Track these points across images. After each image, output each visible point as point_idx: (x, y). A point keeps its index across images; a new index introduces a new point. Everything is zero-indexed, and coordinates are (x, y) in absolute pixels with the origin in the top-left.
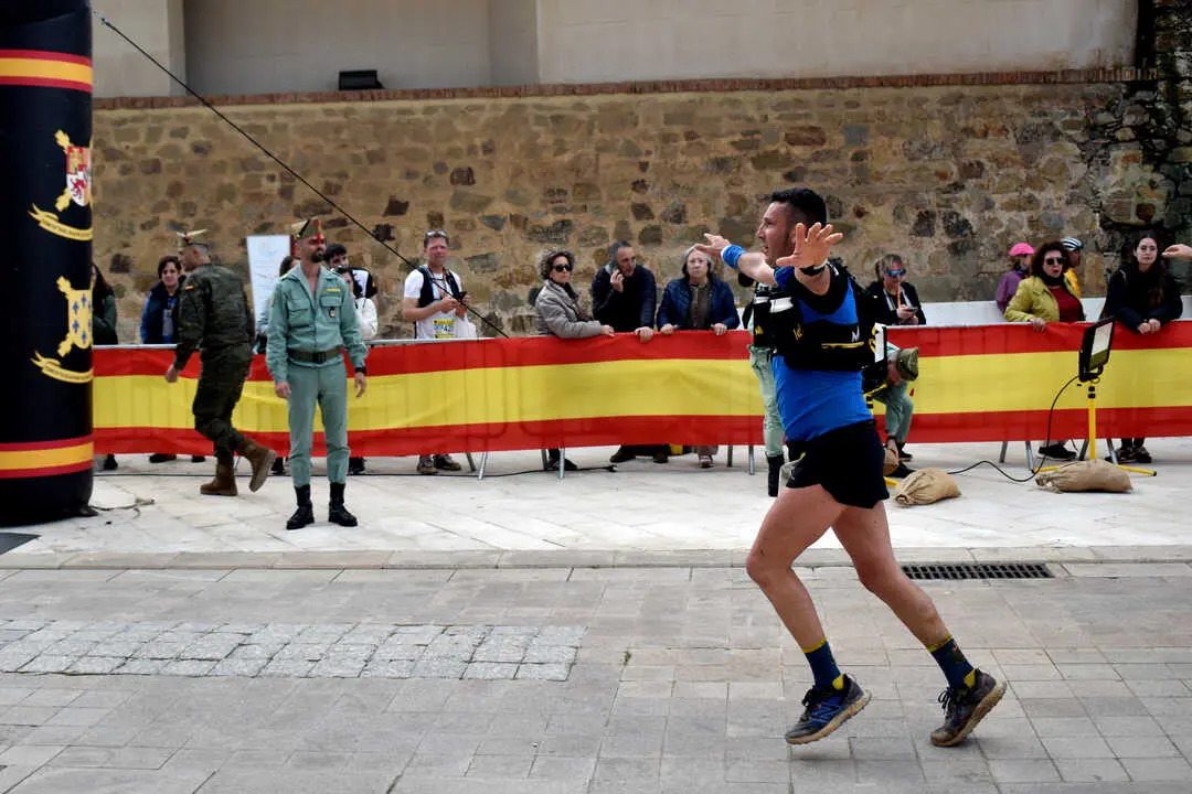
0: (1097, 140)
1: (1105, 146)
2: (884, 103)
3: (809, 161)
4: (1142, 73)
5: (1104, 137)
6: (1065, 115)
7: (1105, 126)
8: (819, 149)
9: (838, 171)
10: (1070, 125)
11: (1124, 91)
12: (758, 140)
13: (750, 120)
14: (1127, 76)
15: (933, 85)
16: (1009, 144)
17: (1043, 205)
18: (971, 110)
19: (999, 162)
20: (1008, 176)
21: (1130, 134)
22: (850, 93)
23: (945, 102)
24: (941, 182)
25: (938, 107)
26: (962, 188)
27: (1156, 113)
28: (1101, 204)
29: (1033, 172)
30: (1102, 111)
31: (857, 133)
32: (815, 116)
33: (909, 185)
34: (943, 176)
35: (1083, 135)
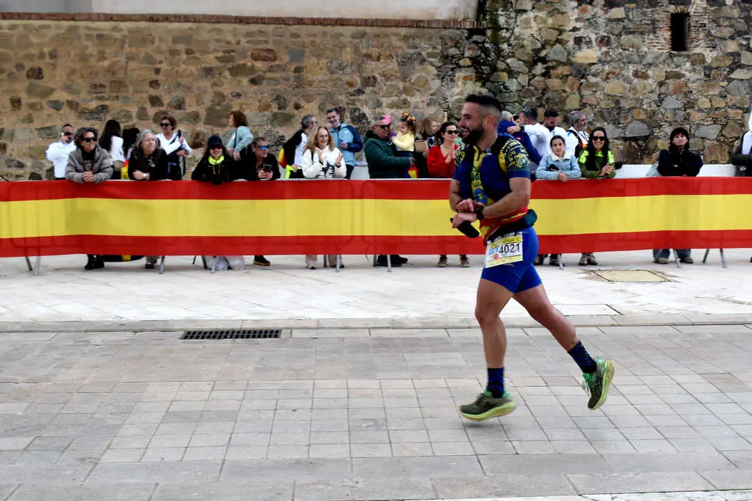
0: (449, 64)
1: (453, 69)
2: (315, 36)
3: (265, 72)
4: (477, 24)
5: (452, 64)
6: (428, 49)
7: (453, 57)
8: (273, 64)
9: (284, 79)
10: (431, 55)
11: (466, 35)
12: (234, 57)
13: (229, 43)
14: (468, 26)
15: (346, 25)
16: (393, 65)
17: (413, 106)
18: (371, 42)
19: (387, 77)
20: (391, 86)
21: (468, 62)
22: (294, 28)
23: (354, 36)
24: (350, 89)
25: (350, 39)
26: (363, 92)
27: (485, 50)
28: (448, 106)
29: (407, 84)
30: (452, 47)
31: (297, 54)
32: (271, 41)
33: (329, 90)
34: (351, 84)
35: (438, 61)
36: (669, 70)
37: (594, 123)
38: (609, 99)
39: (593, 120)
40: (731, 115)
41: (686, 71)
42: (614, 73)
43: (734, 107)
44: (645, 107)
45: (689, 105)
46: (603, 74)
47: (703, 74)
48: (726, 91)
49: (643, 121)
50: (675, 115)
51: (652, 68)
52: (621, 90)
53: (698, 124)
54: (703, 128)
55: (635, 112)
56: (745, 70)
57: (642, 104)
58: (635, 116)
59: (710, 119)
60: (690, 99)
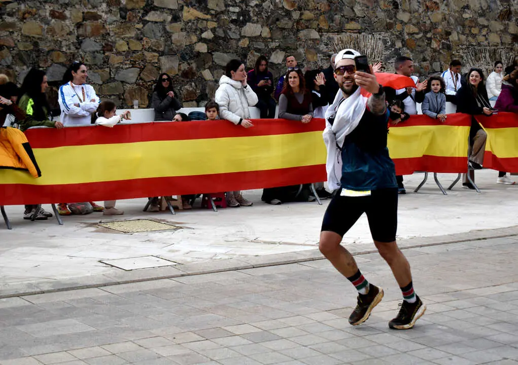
36: (86, 11)
37: (13, 66)
38: (26, 41)
39: (12, 63)
40: (148, 59)
41: (103, 12)
42: (29, 13)
43: (150, 49)
44: (64, 49)
45: (108, 47)
46: (20, 13)
47: (119, 15)
48: (142, 33)
49: (63, 64)
50: (95, 57)
51: (69, 8)
52: (39, 31)
53: (117, 68)
54: (122, 72)
55: (55, 54)
56: (158, 12)
57: (61, 47)
58: (55, 59)
59: (129, 62)
60: (108, 41)
